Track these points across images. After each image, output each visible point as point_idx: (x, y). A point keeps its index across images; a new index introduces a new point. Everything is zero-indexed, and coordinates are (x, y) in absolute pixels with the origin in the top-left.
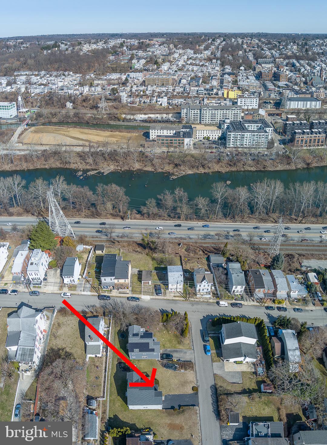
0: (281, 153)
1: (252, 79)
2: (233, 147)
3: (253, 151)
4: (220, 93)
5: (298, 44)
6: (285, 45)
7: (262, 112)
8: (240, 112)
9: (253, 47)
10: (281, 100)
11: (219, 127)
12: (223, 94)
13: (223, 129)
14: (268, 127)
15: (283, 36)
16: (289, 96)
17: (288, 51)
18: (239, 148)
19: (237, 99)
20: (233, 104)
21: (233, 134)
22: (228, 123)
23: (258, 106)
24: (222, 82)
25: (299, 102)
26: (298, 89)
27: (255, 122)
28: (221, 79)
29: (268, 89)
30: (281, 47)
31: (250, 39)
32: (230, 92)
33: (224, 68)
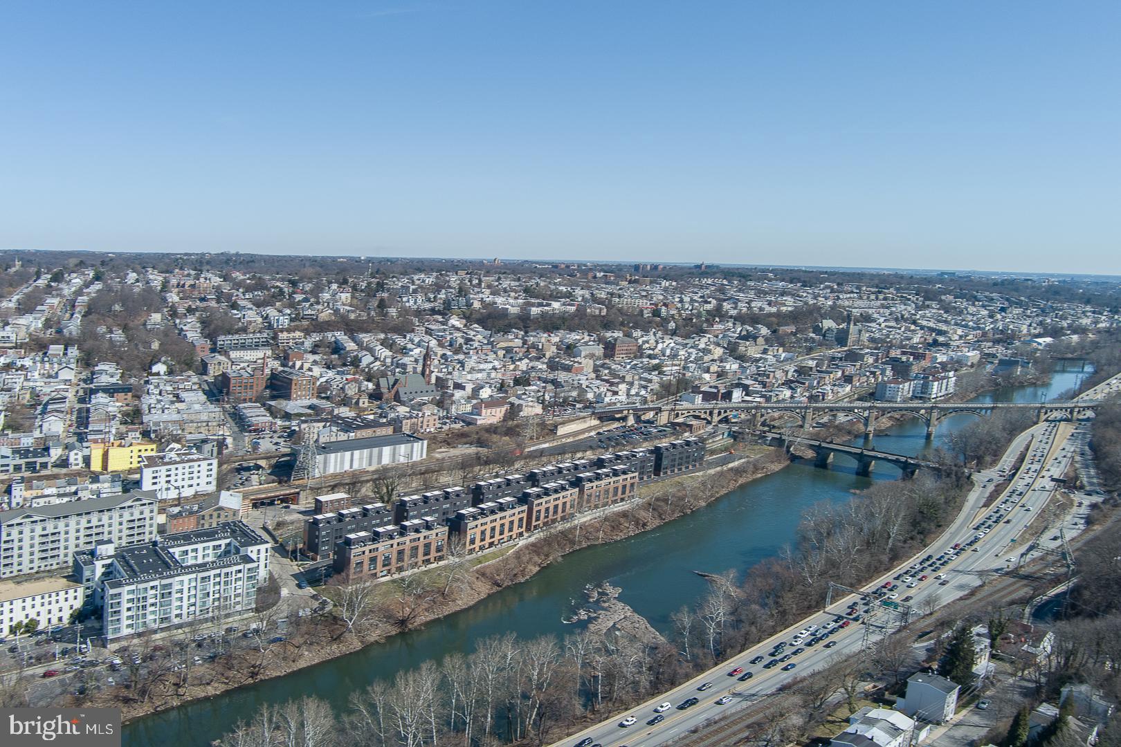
0: (305, 613)
1: (195, 400)
2: (132, 636)
3: (207, 630)
4: (76, 458)
5: (355, 288)
6: (312, 291)
7: (231, 500)
8: (152, 511)
9: (203, 300)
10: (294, 455)
11: (75, 576)
12: (87, 461)
13: (88, 580)
14: (256, 544)
15: (307, 264)
16: (322, 440)
17: (320, 307)
18: (155, 632)
19: (139, 471)
20: (126, 490)
21: (129, 592)
22: (109, 557)
23: (214, 483)
24: (83, 419)
25: (357, 453)
26: (352, 414)
27: (210, 535)
28: (80, 411)
29: (249, 426)
30: (299, 297)
31: (193, 272)
32: (113, 452)
33: (93, 373)
